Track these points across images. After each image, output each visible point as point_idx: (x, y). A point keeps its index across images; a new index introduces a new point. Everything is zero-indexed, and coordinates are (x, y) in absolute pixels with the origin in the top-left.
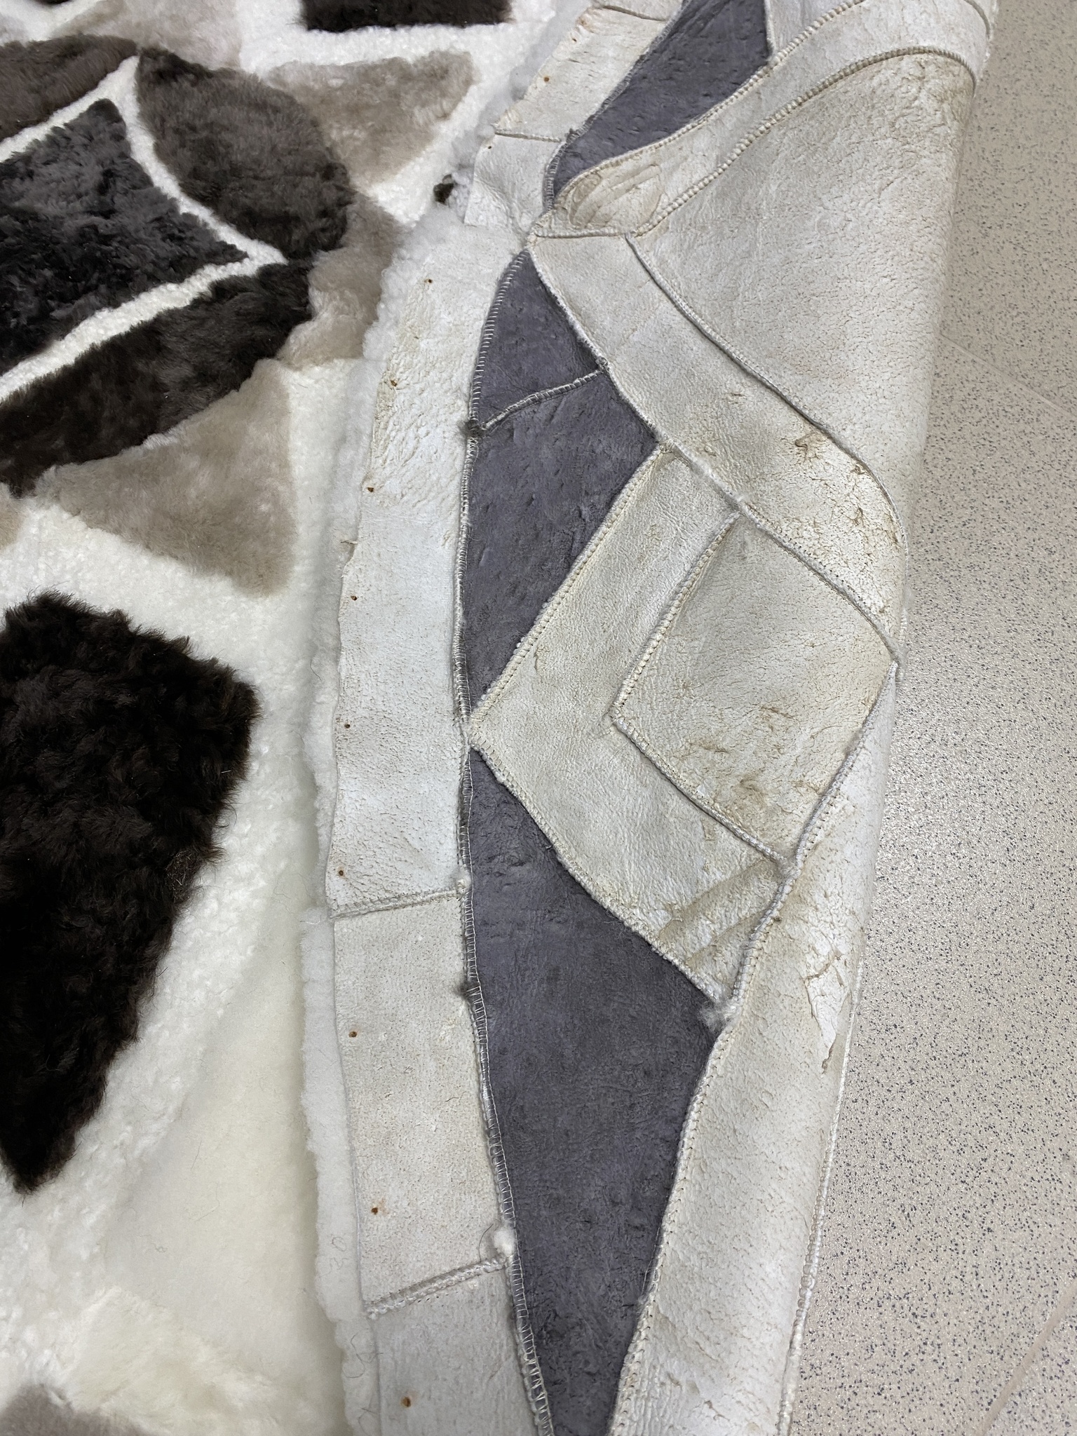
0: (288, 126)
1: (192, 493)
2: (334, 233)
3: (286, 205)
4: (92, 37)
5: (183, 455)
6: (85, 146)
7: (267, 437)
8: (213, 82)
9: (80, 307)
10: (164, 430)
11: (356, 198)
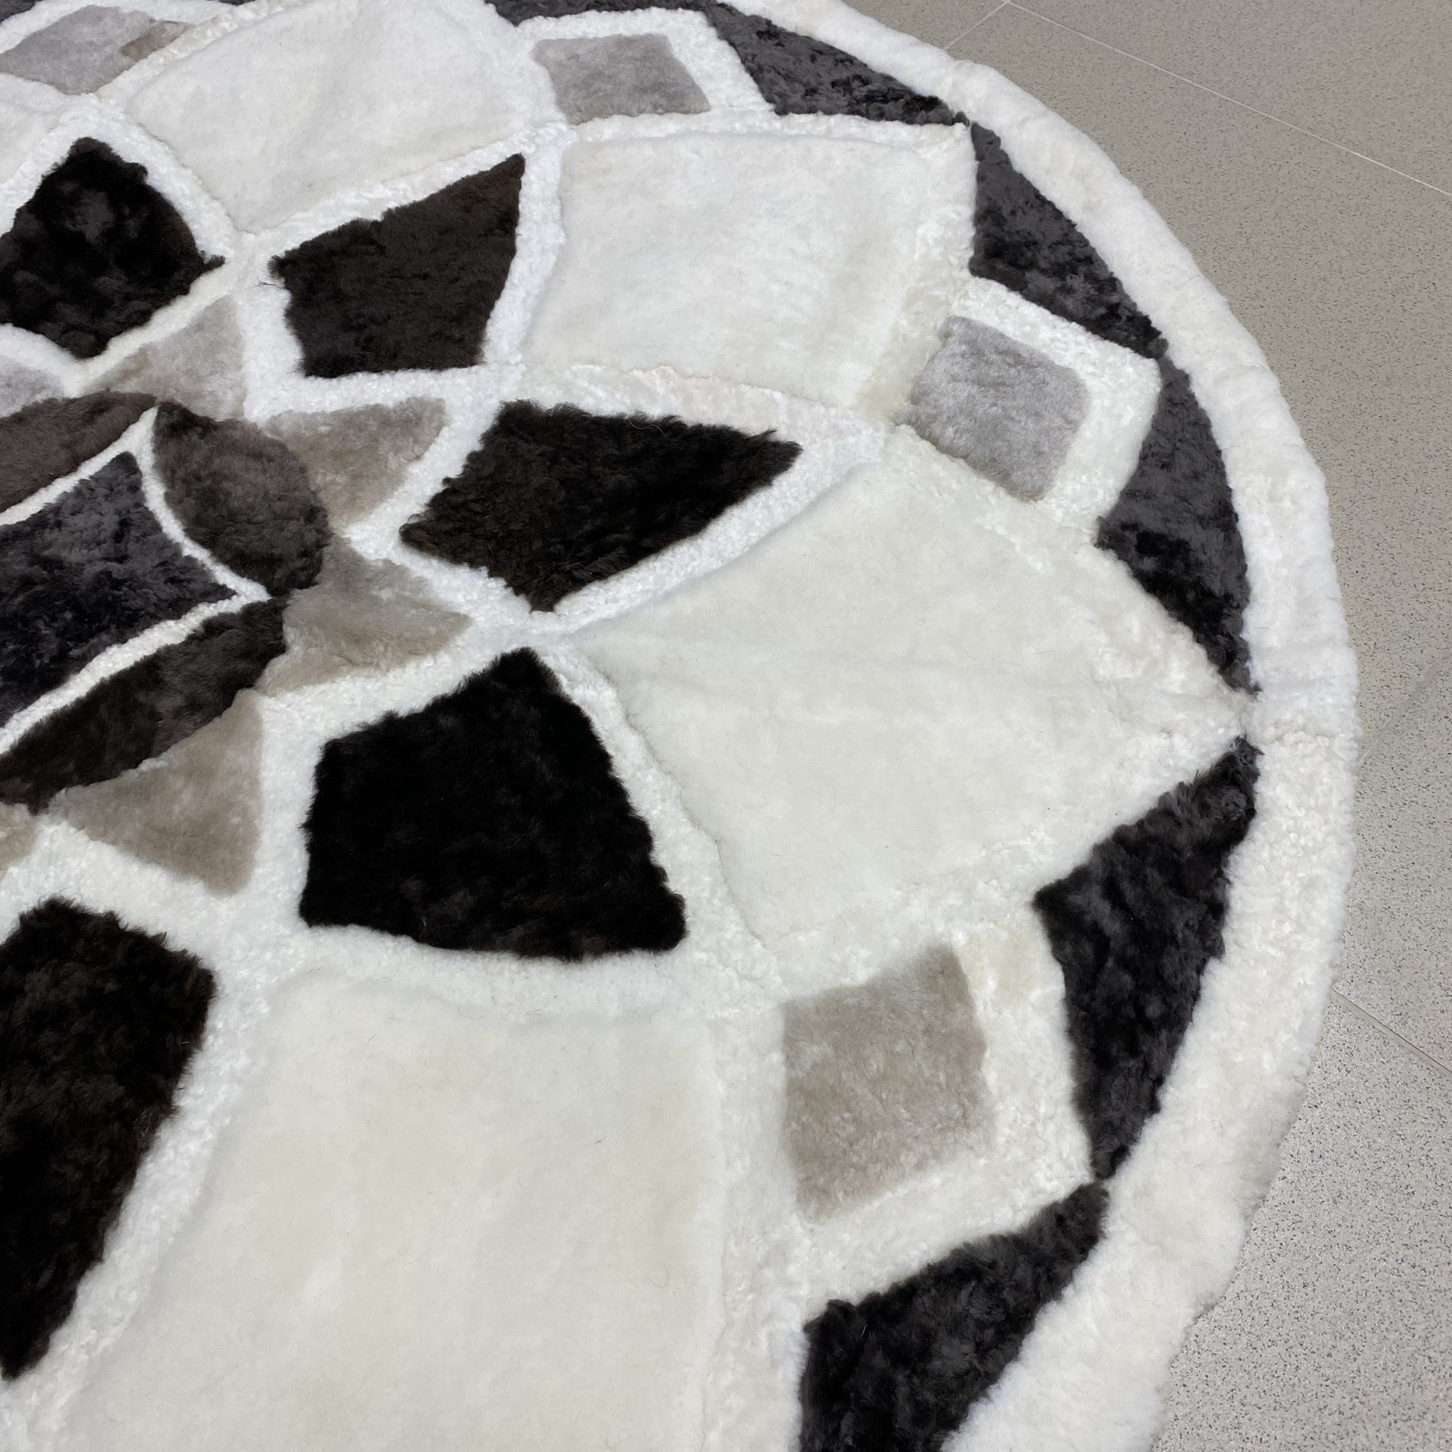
0: (280, 474)
1: (177, 809)
2: (311, 571)
3: (272, 547)
4: (117, 394)
5: (171, 776)
6: (107, 496)
7: (241, 759)
8: (218, 434)
9: (94, 646)
10: (157, 754)
11: (333, 540)
